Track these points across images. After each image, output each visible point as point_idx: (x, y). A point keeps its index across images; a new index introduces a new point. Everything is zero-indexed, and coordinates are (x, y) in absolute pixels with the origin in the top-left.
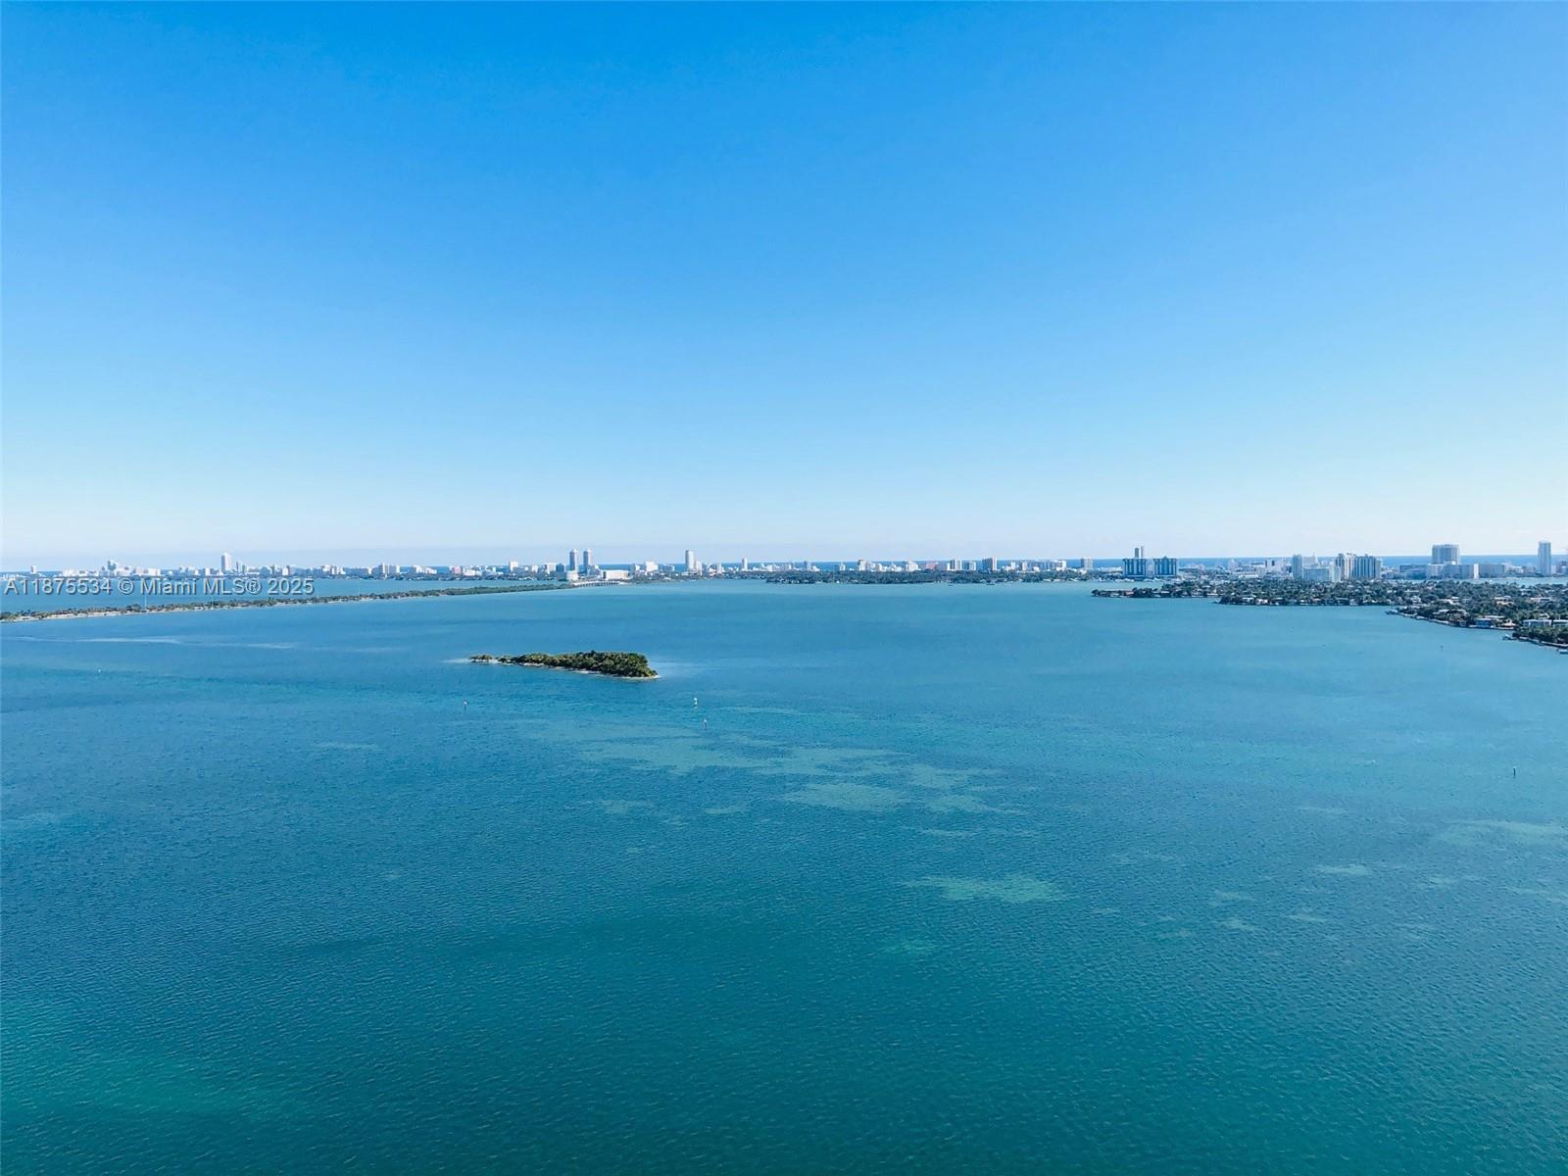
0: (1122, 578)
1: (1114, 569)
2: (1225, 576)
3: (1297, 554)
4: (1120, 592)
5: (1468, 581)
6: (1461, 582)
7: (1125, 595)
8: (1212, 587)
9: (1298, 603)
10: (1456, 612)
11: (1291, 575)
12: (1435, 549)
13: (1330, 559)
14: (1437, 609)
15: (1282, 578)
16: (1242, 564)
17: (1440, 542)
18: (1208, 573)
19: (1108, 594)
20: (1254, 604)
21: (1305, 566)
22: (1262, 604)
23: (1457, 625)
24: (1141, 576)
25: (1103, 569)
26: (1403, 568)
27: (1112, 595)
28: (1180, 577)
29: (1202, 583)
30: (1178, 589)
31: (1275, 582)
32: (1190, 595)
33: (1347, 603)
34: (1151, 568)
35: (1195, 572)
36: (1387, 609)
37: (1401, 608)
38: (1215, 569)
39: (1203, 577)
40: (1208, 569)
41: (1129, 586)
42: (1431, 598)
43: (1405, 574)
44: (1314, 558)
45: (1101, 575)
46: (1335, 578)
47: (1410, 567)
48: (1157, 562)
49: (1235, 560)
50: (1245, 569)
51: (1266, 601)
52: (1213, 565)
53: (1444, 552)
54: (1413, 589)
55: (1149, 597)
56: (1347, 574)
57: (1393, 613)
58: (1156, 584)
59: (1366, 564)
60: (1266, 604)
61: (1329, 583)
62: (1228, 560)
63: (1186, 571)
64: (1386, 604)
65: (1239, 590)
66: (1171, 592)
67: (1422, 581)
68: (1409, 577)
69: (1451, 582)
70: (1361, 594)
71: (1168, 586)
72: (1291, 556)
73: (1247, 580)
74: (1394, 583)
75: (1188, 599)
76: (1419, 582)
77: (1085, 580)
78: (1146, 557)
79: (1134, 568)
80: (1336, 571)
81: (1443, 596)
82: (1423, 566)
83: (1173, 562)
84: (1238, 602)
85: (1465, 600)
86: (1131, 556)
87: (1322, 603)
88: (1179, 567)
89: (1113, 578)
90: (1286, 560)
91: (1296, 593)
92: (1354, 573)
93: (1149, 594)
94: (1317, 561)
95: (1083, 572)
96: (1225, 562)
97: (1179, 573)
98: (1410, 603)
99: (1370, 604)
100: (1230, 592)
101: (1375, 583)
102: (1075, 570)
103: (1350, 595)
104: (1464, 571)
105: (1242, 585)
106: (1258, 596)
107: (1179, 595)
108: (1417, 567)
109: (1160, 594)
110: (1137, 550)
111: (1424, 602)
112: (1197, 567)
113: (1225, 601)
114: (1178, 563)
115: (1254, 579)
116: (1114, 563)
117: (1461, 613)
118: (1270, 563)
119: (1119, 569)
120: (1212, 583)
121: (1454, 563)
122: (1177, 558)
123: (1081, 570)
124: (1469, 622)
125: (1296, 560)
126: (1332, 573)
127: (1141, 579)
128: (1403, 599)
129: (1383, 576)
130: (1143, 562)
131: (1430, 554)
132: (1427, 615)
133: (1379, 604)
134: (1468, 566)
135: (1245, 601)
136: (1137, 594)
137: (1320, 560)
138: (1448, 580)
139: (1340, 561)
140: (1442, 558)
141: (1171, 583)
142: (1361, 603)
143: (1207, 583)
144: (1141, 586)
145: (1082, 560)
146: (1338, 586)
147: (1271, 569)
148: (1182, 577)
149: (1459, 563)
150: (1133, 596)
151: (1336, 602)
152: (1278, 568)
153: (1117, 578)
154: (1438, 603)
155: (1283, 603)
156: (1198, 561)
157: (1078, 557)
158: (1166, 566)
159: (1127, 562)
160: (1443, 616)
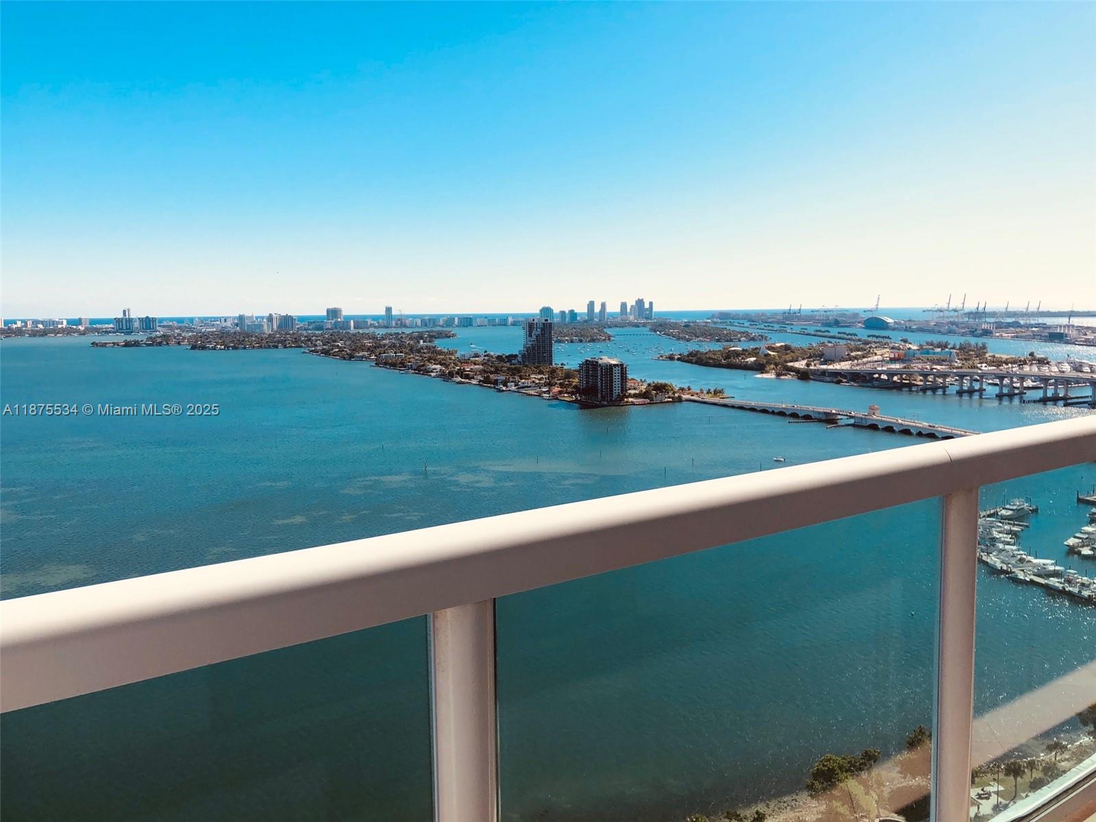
0: (114, 332)
1: (107, 326)
2: (191, 330)
3: (241, 314)
4: (114, 343)
5: (348, 331)
6: (344, 332)
7: (118, 345)
8: (184, 338)
9: (245, 348)
10: (343, 351)
11: (238, 328)
12: (328, 311)
13: (263, 318)
14: (333, 349)
15: (233, 331)
16: (204, 321)
17: (331, 306)
18: (180, 328)
19: (104, 345)
20: (215, 349)
21: (247, 322)
22: (220, 349)
23: (344, 359)
24: (129, 331)
25: (98, 326)
26: (310, 323)
27: (107, 345)
28: (159, 332)
29: (176, 335)
30: (159, 340)
31: (228, 333)
32: (168, 344)
33: (276, 347)
34: (136, 324)
35: (170, 327)
36: (302, 350)
37: (311, 349)
38: (183, 324)
39: (176, 331)
40: (180, 325)
41: (121, 338)
42: (328, 342)
43: (311, 327)
44: (252, 316)
45: (97, 330)
46: (267, 330)
47: (314, 322)
48: (141, 320)
49: (199, 318)
50: (206, 325)
51: (223, 347)
52: (183, 323)
53: (333, 313)
54: (317, 337)
55: (137, 346)
56: (275, 327)
57: (306, 353)
58: (141, 337)
59: (287, 321)
60: (222, 349)
61: (264, 333)
62: (195, 318)
63: (164, 327)
64: (301, 347)
65: (203, 339)
66: (154, 342)
67: (321, 332)
68: (314, 329)
69: (339, 332)
70: (285, 341)
71: (151, 338)
72: (238, 315)
73: (209, 332)
74: (305, 333)
75: (166, 347)
76: (320, 332)
77: (84, 334)
78: (132, 316)
79: (124, 325)
80: (268, 326)
81: (335, 341)
82: (322, 322)
83: (154, 320)
84: (204, 348)
85: (347, 343)
86: (120, 316)
87: (260, 347)
88: (158, 324)
89: (107, 332)
90: (234, 318)
91: (243, 341)
92: (280, 327)
93: (136, 344)
94: (255, 319)
95: (81, 328)
96: (191, 320)
97: (158, 328)
98: (316, 346)
99: (291, 347)
100: (197, 341)
101: (294, 333)
102: (75, 327)
103: (278, 342)
104: (345, 324)
105: (205, 336)
106: (217, 343)
107: (160, 344)
108: (318, 322)
109: (145, 344)
110: (124, 312)
111: (324, 345)
112: (171, 323)
113: (194, 348)
114: (157, 321)
115: (212, 332)
116: (108, 321)
117: (346, 351)
118: (223, 320)
119: (111, 326)
120: (183, 335)
121: (339, 320)
122: (156, 317)
123: (80, 327)
124: (351, 357)
125: (241, 318)
126: (265, 327)
127: (129, 333)
128: (312, 343)
129: (298, 328)
130: (130, 321)
131: (325, 314)
132: (326, 353)
133: (296, 347)
134: (347, 322)
135: (208, 347)
136: (127, 344)
137: (257, 318)
138: (336, 331)
139: (270, 318)
140: (333, 316)
141: (153, 335)
142: (285, 347)
143: (179, 335)
144: (130, 338)
145: (80, 319)
146: (270, 335)
147: (224, 324)
148: (160, 332)
149: (343, 320)
150: (125, 346)
151: (269, 346)
152: (229, 324)
153: (110, 332)
154: (333, 346)
155: (235, 348)
156: (171, 320)
157: (76, 317)
158: (148, 323)
159: (118, 321)
160: (336, 354)
